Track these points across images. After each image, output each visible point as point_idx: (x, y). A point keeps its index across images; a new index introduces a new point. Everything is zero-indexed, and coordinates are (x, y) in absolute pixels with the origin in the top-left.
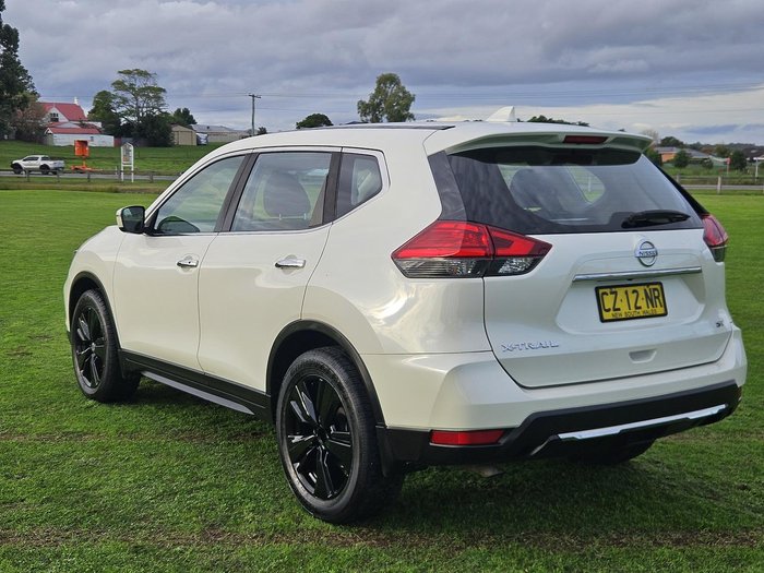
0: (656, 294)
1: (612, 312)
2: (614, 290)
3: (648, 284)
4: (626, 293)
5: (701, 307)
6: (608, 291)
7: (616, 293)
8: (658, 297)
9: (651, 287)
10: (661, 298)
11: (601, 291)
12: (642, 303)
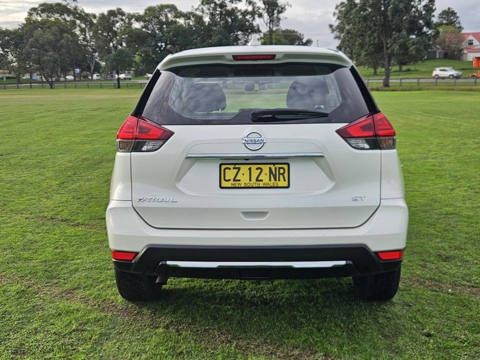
0: (282, 171)
1: (232, 181)
2: (237, 166)
3: (274, 164)
4: (250, 169)
5: (331, 185)
6: (231, 167)
7: (239, 169)
8: (283, 174)
9: (277, 166)
10: (286, 175)
11: (223, 167)
12: (265, 177)
